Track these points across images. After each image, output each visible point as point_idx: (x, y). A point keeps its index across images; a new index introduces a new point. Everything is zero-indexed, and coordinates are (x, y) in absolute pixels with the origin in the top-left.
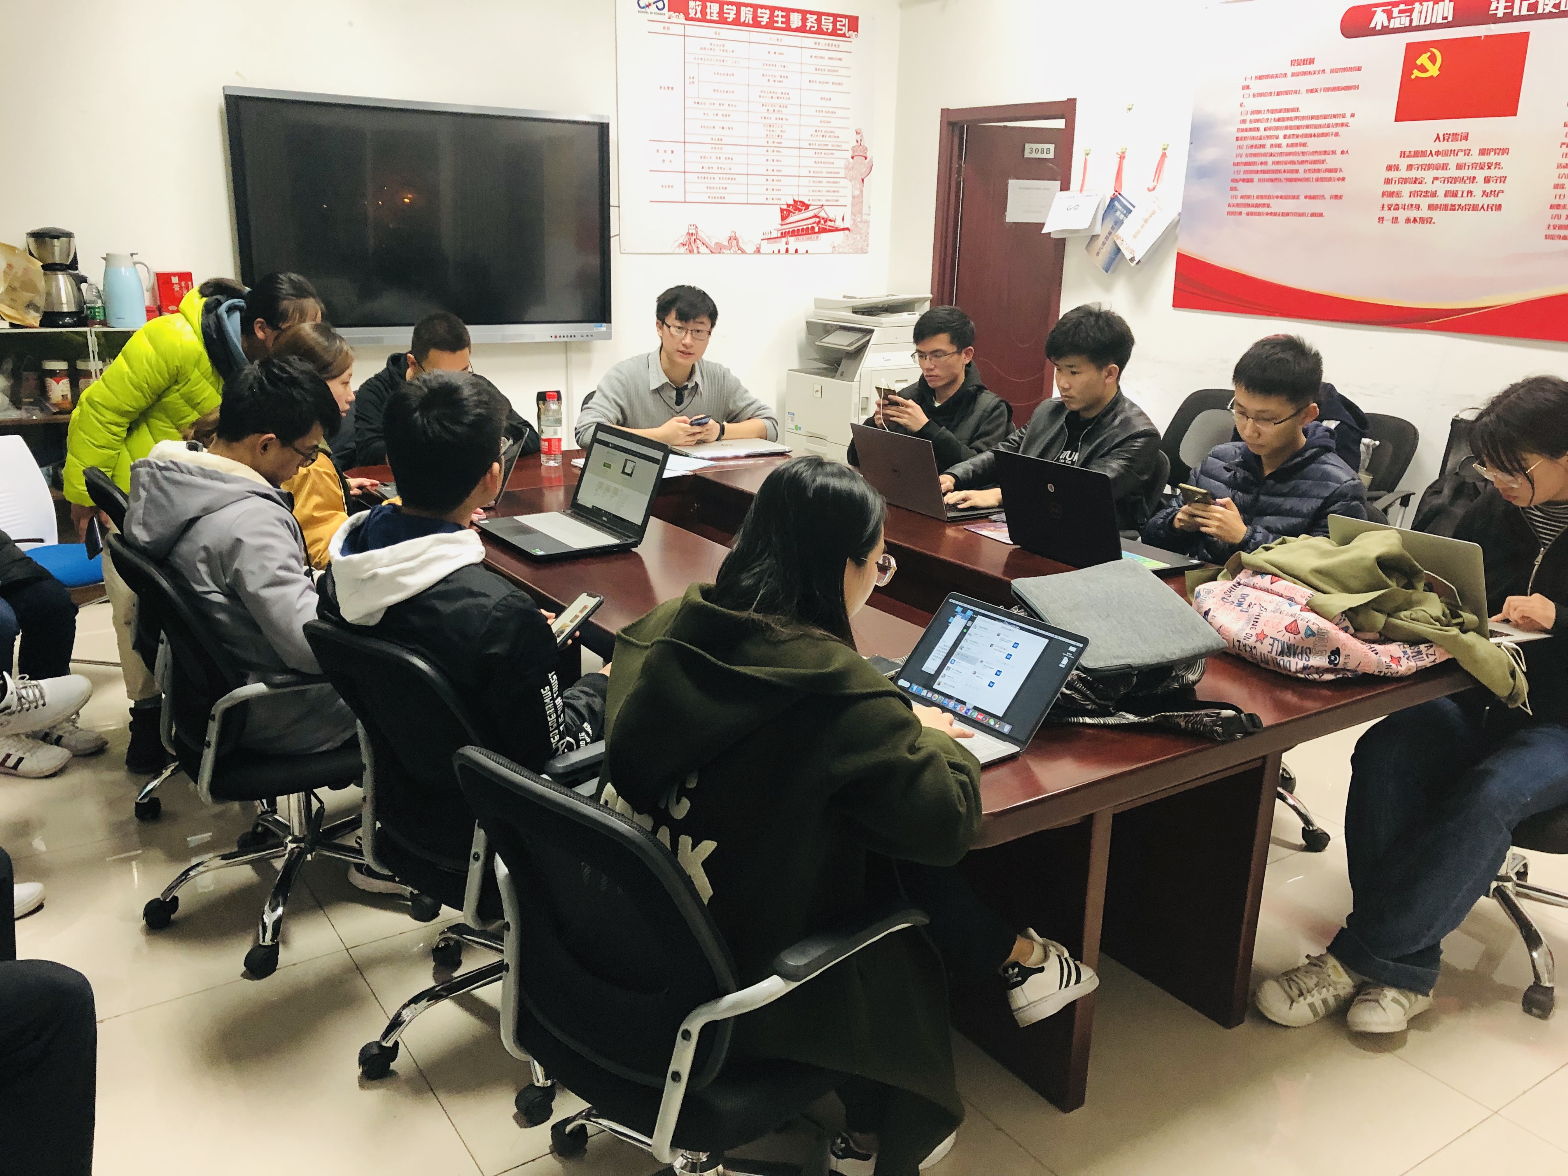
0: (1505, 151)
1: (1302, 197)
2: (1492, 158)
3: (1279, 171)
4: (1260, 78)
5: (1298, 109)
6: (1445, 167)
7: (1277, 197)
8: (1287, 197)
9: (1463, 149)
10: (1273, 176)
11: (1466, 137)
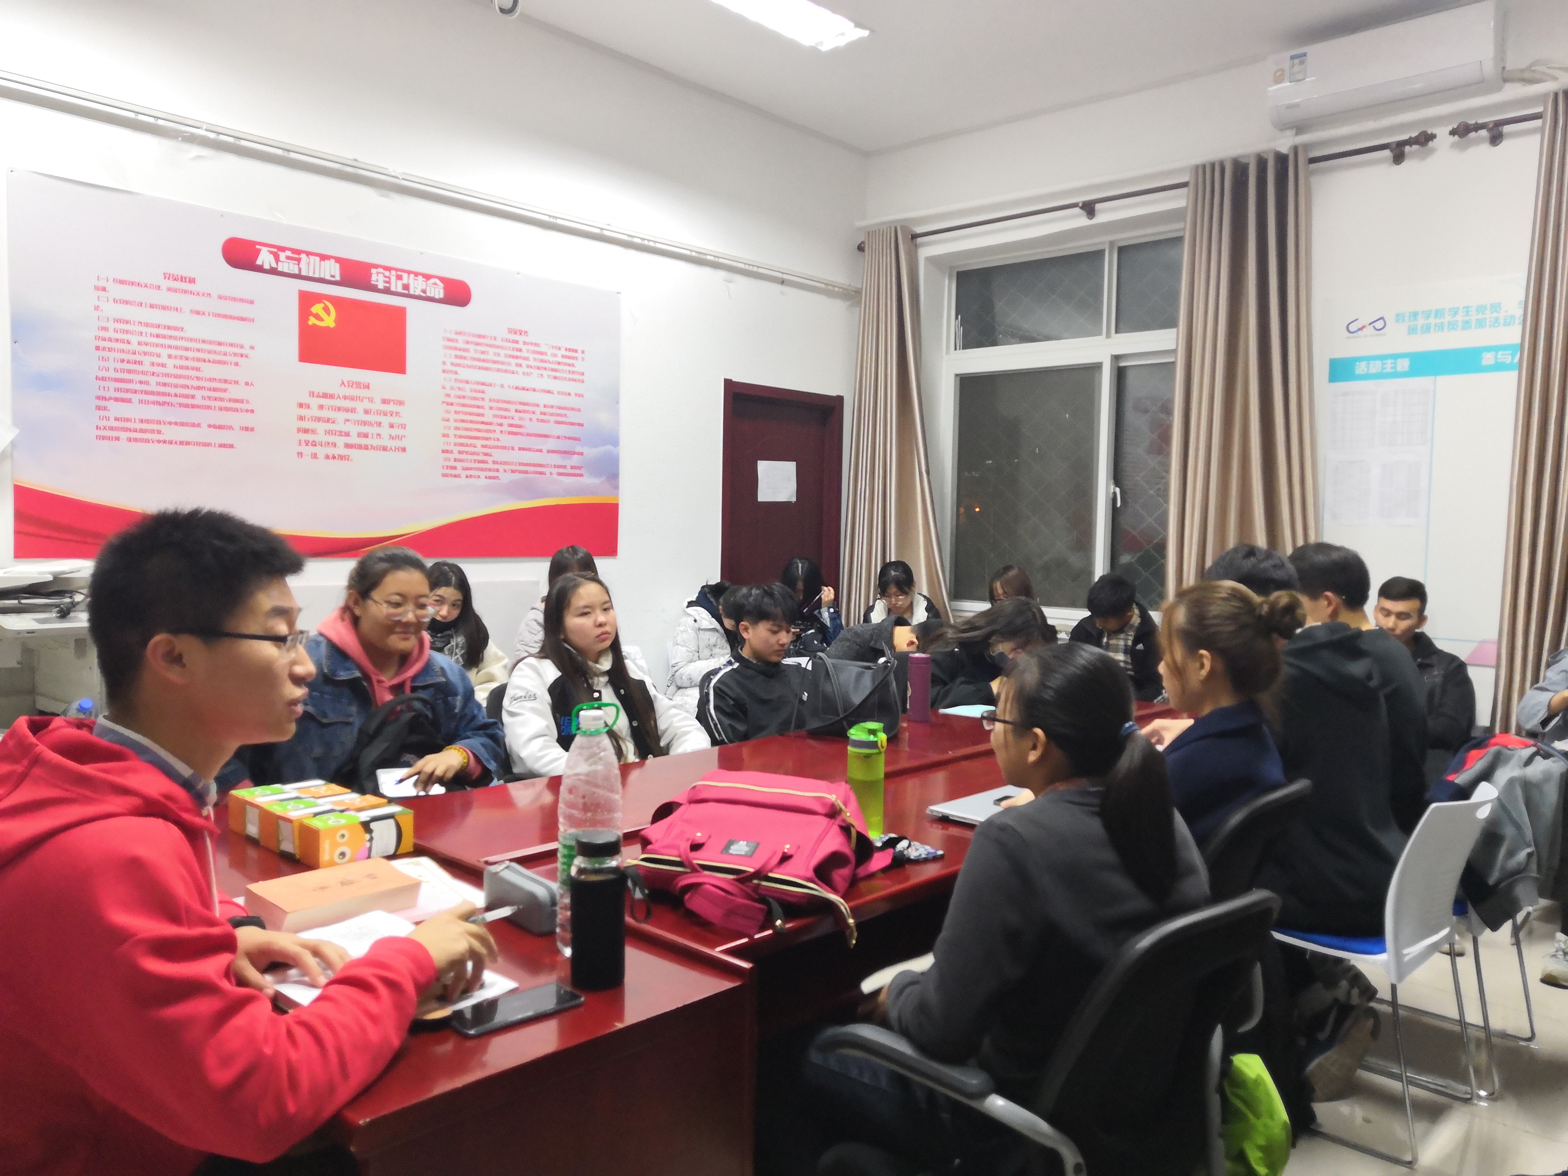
0: (401, 403)
1: (204, 426)
2: (391, 407)
3: (169, 395)
4: (122, 282)
5: (182, 329)
6: (353, 410)
7: (170, 423)
8: (183, 424)
9: (367, 396)
10: (161, 399)
11: (367, 387)
